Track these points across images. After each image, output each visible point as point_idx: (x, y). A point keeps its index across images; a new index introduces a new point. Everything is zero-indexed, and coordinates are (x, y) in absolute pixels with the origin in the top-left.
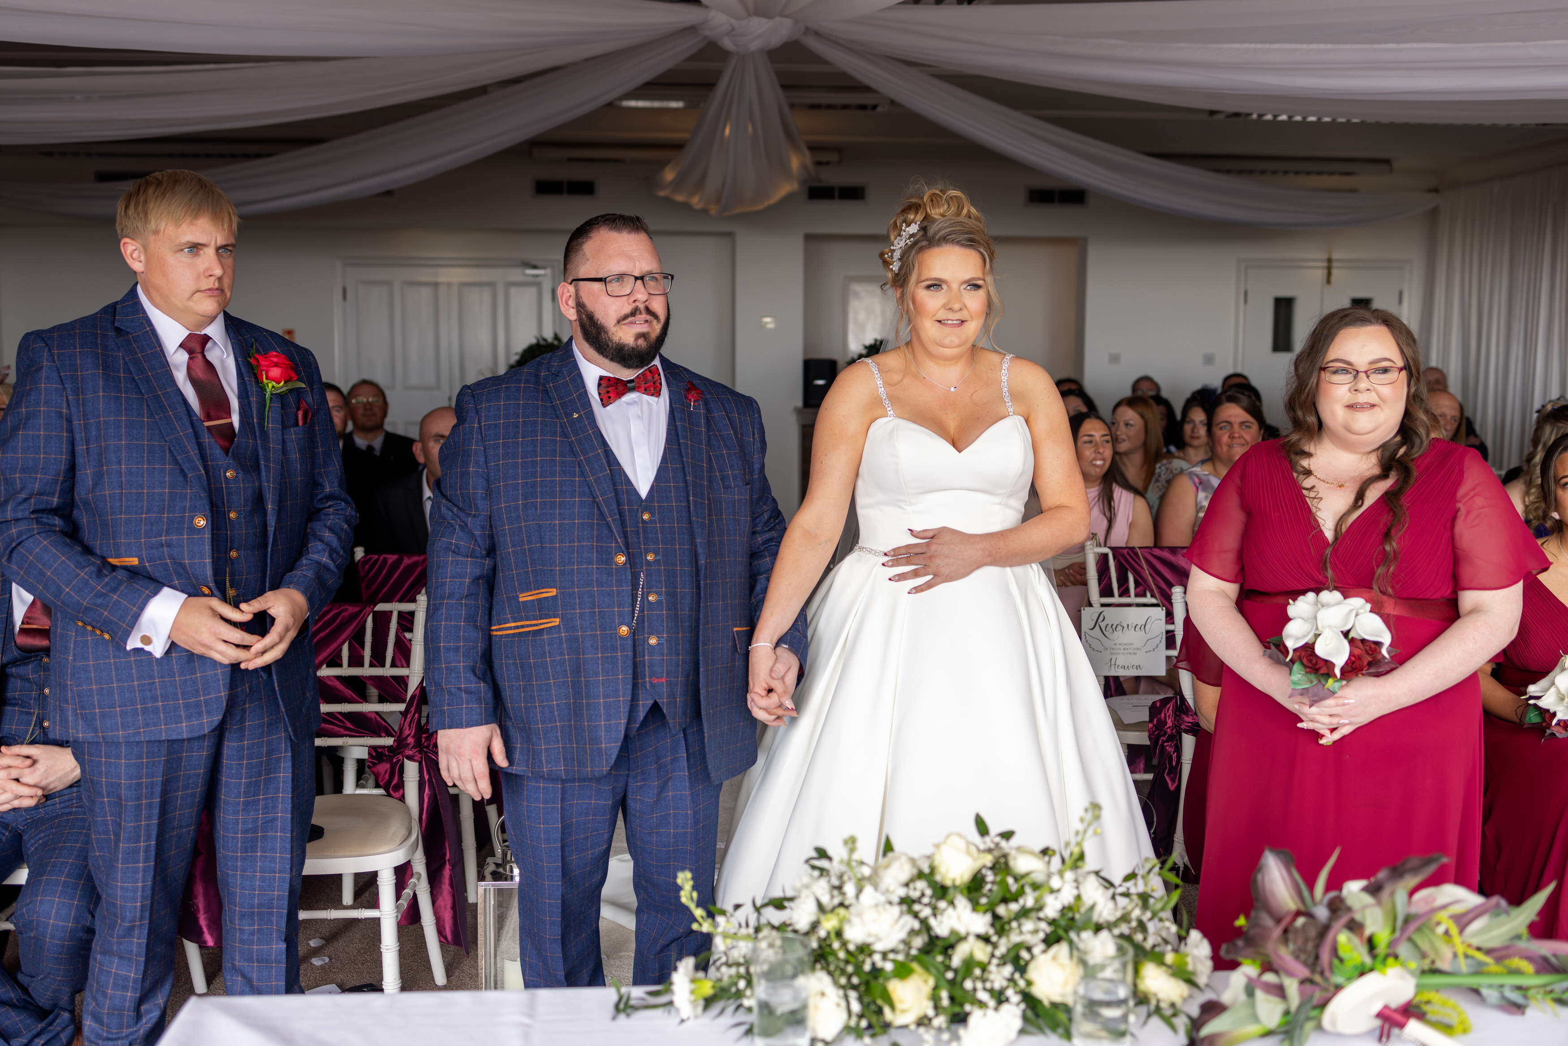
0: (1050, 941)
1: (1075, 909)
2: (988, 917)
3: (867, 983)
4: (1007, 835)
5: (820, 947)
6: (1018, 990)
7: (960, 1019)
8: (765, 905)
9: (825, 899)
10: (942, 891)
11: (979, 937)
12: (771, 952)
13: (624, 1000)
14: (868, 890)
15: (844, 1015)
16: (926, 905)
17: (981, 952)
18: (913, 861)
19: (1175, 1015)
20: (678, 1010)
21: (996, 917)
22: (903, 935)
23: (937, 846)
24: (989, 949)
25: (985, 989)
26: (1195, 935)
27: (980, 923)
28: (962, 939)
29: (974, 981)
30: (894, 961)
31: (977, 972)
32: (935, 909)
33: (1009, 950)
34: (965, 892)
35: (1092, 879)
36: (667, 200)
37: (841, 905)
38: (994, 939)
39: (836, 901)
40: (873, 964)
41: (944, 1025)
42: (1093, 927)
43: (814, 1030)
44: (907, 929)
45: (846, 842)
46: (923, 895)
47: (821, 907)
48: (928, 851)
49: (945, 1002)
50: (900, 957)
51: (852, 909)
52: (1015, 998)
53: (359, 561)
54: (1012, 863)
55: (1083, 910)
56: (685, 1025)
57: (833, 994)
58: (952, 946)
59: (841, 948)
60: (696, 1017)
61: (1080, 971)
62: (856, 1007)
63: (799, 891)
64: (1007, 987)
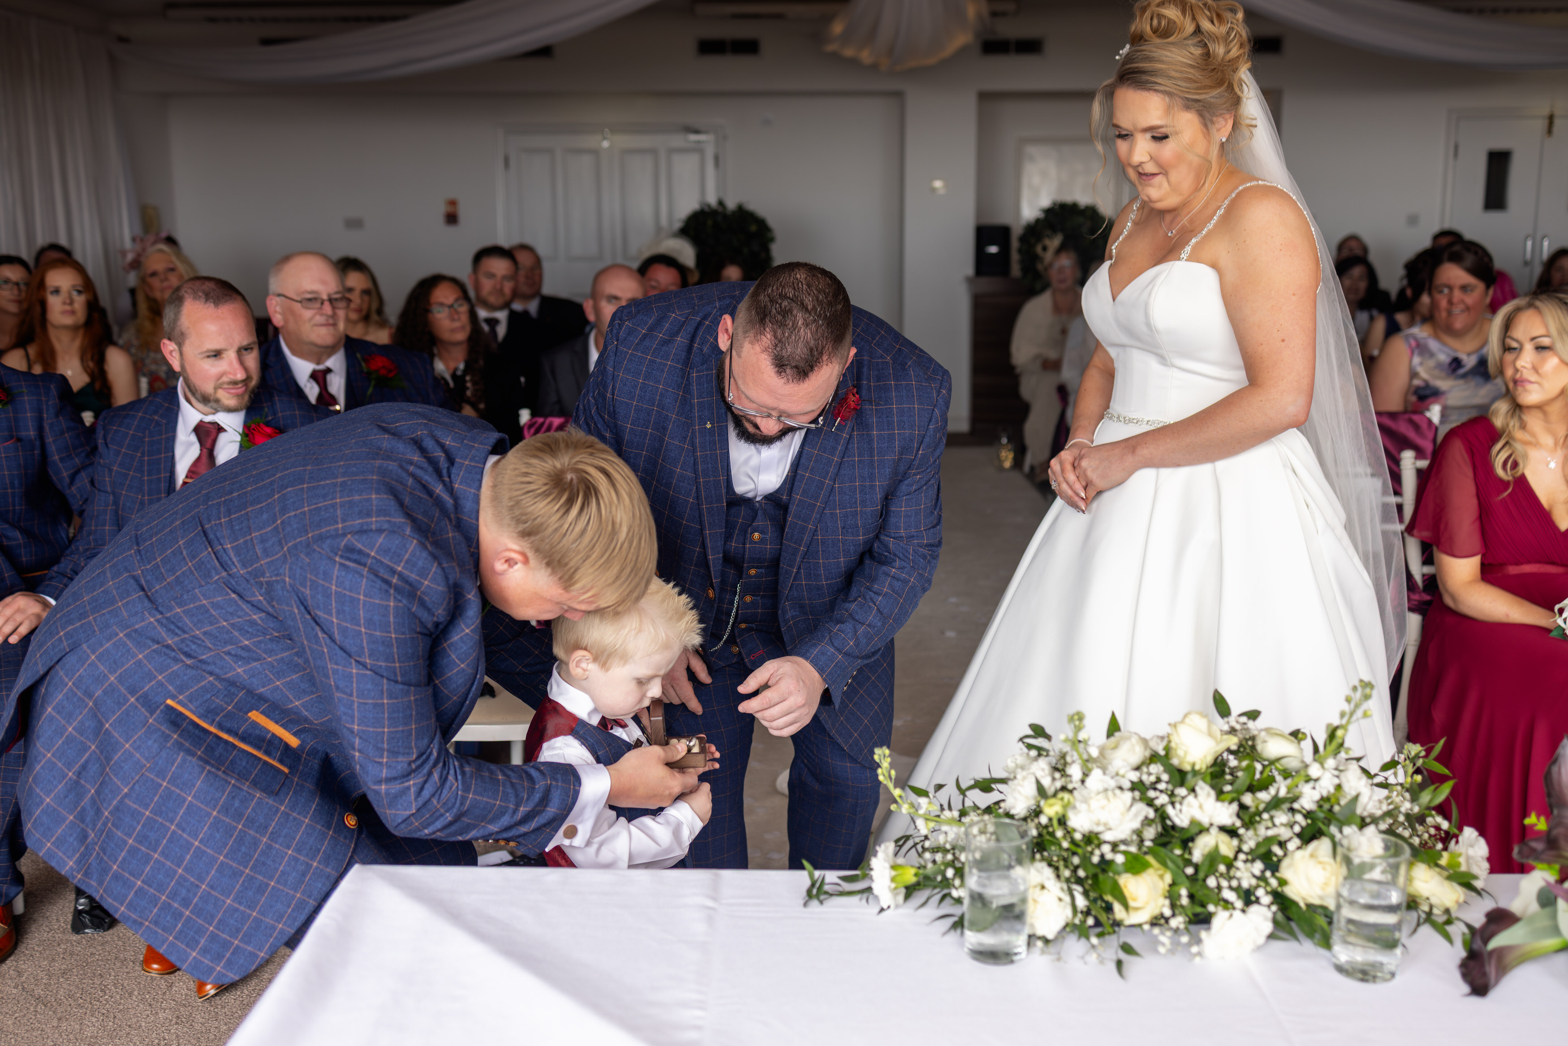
0: (1308, 836)
1: (1333, 800)
2: (1235, 807)
3: (1095, 877)
4: (1253, 715)
5: (1040, 835)
6: (1269, 889)
7: (1202, 920)
8: (971, 788)
9: (1046, 782)
10: (1180, 777)
11: (1223, 829)
12: (983, 838)
13: (818, 885)
14: (1096, 774)
15: (1069, 912)
16: (1161, 791)
17: (1227, 846)
18: (1145, 742)
19: (1449, 922)
20: (877, 898)
21: (1243, 807)
22: (1136, 824)
23: (1174, 726)
24: (1235, 842)
25: (1231, 888)
26: (1469, 833)
27: (1226, 814)
28: (1203, 830)
29: (1217, 878)
30: (1125, 853)
31: (1222, 868)
32: (1172, 795)
33: (1258, 845)
34: (1208, 778)
35: (1354, 766)
36: (836, 57)
37: (1064, 789)
38: (1241, 831)
39: (1058, 784)
40: (1102, 856)
41: (1182, 926)
42: (1358, 821)
43: (1032, 926)
44: (1141, 818)
45: (1071, 719)
46: (1159, 780)
47: (1041, 791)
48: (1164, 730)
49: (1185, 901)
50: (1133, 849)
51: (1075, 793)
52: (1266, 899)
53: (525, 424)
54: (1259, 747)
55: (1343, 802)
56: (884, 914)
57: (1055, 888)
58: (1192, 839)
59: (1064, 837)
60: (897, 906)
61: (1344, 871)
62: (1081, 902)
63: (1014, 772)
64: (1258, 886)
